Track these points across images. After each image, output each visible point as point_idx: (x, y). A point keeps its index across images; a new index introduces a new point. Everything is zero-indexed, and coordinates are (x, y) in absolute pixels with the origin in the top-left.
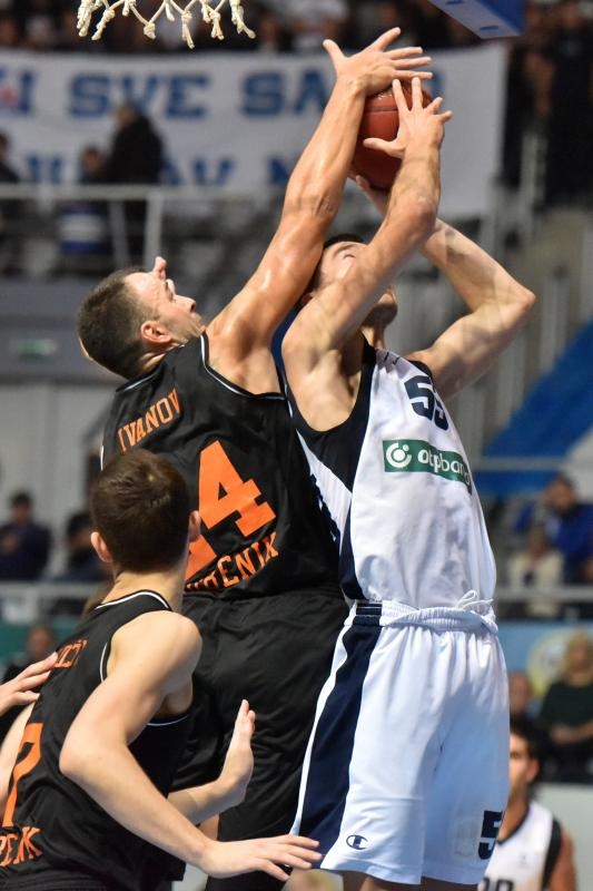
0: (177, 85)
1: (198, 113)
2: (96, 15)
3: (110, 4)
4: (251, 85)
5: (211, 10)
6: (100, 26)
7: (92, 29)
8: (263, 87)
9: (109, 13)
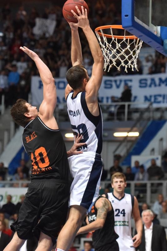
0: (126, 82)
2: (108, 66)
3: (111, 64)
4: (141, 81)
6: (109, 69)
8: (143, 82)
9: (110, 66)
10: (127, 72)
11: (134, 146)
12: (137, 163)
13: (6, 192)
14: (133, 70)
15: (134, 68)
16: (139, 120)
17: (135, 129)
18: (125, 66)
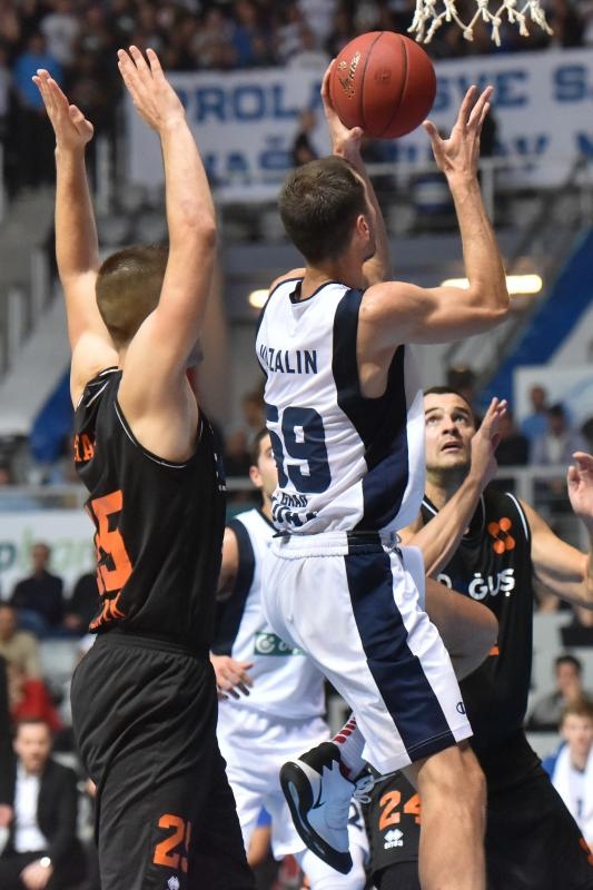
0: (501, 80)
1: (521, 101)
2: (428, 23)
3: (438, 14)
4: (560, 76)
5: (516, 13)
6: (431, 32)
7: (425, 35)
8: (570, 77)
9: (436, 22)
10: (498, 43)
11: (525, 331)
12: (538, 395)
13: (28, 533)
14: (523, 31)
15: (530, 23)
16: (538, 227)
17: (525, 262)
18: (491, 20)
